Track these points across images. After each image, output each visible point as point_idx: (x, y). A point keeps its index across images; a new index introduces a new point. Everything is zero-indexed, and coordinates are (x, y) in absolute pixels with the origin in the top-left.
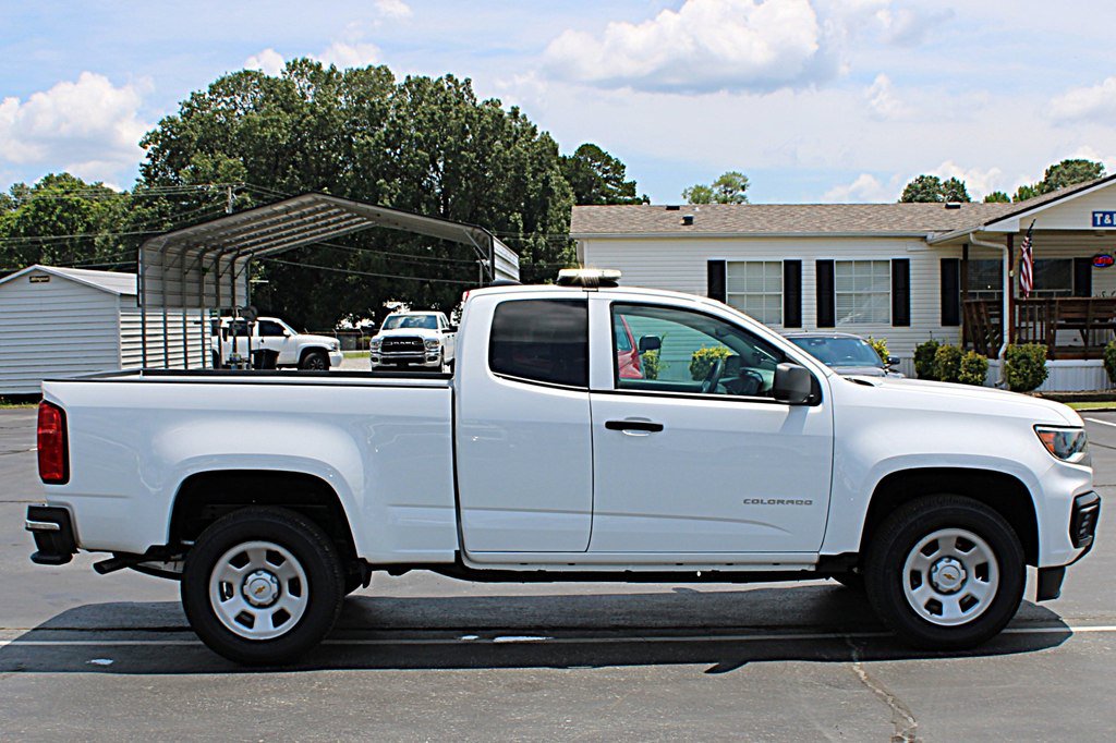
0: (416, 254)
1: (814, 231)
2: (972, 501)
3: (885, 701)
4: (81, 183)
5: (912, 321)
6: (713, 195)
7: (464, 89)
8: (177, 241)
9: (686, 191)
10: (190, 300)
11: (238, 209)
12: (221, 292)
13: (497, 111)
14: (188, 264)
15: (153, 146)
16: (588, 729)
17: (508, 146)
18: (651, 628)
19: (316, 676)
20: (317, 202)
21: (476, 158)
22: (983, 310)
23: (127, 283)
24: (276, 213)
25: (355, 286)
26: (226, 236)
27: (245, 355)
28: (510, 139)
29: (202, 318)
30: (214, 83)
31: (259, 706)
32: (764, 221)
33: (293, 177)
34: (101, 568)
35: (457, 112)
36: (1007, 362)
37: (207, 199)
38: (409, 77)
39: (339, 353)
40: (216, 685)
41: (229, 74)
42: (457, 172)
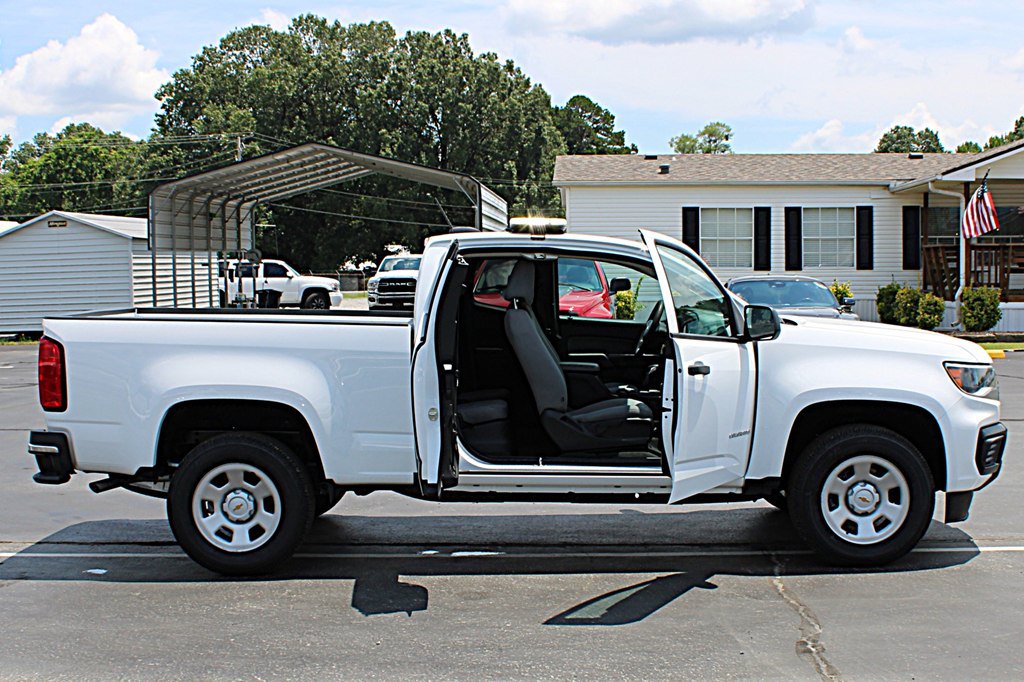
0: (415, 200)
1: (784, 180)
2: (885, 430)
3: (797, 610)
4: (101, 133)
5: (875, 265)
6: (697, 145)
7: (462, 43)
8: (185, 188)
9: (672, 140)
10: (198, 243)
11: (247, 158)
12: (227, 236)
13: (493, 65)
14: (196, 209)
15: (167, 97)
16: (525, 632)
17: (503, 98)
18: (596, 545)
19: (287, 585)
20: (316, 151)
21: (473, 109)
22: (940, 255)
23: (138, 227)
24: (278, 162)
25: (358, 230)
26: (232, 183)
27: (250, 295)
28: (505, 92)
29: (210, 260)
30: (225, 37)
31: (233, 610)
32: (736, 170)
33: (299, 126)
34: (96, 487)
35: (455, 65)
36: (963, 304)
37: (219, 148)
38: (409, 33)
39: (339, 293)
40: (197, 592)
41: (239, 29)
42: (454, 123)
